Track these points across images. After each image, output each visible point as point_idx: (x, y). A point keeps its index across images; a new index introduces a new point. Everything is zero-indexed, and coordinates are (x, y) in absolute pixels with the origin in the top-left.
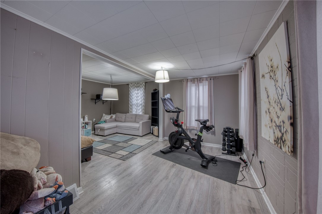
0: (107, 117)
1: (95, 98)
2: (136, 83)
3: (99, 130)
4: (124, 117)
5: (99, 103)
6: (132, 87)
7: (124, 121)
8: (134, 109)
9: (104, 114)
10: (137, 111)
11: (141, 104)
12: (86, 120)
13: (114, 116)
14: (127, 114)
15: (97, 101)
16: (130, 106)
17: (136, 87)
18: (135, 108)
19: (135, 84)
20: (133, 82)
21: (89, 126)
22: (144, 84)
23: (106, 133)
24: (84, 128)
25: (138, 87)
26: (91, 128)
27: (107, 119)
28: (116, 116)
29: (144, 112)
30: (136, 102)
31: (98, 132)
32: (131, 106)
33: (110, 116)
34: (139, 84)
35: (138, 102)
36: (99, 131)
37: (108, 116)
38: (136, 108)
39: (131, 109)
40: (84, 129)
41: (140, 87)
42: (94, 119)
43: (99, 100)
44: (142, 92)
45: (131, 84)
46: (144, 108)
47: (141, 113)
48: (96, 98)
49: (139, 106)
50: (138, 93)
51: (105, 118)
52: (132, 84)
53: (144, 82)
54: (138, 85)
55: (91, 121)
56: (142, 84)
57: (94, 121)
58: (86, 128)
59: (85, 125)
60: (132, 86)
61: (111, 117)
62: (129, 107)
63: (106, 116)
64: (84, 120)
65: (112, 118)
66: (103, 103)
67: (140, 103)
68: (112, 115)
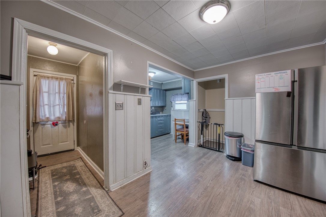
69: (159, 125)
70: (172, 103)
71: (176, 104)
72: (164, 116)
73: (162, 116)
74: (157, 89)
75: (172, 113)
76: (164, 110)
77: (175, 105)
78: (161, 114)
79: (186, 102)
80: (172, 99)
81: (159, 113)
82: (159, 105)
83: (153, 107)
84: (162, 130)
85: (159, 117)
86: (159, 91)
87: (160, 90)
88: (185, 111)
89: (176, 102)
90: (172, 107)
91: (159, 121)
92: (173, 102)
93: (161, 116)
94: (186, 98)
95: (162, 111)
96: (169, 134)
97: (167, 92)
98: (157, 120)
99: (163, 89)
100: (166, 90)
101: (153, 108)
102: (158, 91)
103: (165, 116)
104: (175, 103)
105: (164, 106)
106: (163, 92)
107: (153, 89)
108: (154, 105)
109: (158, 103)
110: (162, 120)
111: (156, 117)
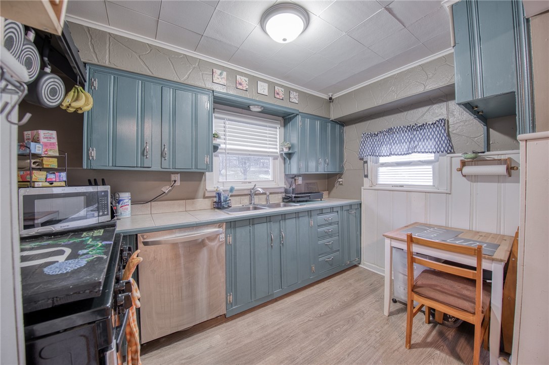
69: (320, 242)
70: (366, 162)
71: (383, 165)
72: (339, 209)
73: (332, 209)
74: (314, 117)
75: (367, 198)
76: (337, 185)
77: (377, 172)
78: (325, 203)
79: (431, 157)
80: (368, 150)
81: (321, 197)
82: (321, 171)
83: (299, 176)
84: (332, 256)
85: (321, 211)
86: (321, 125)
87: (325, 121)
88: (425, 192)
89: (382, 160)
90: (366, 176)
91: (319, 226)
92: (370, 159)
93: (327, 208)
94: (431, 144)
95: (329, 189)
96: (356, 269)
97: (346, 129)
98: (312, 223)
99: (333, 117)
100: (343, 123)
101: (300, 181)
102: (318, 123)
103: (342, 207)
104: (377, 162)
105: (337, 174)
106: (333, 129)
107: (299, 118)
108: (303, 172)
109: (318, 163)
110: (330, 224)
111: (309, 212)
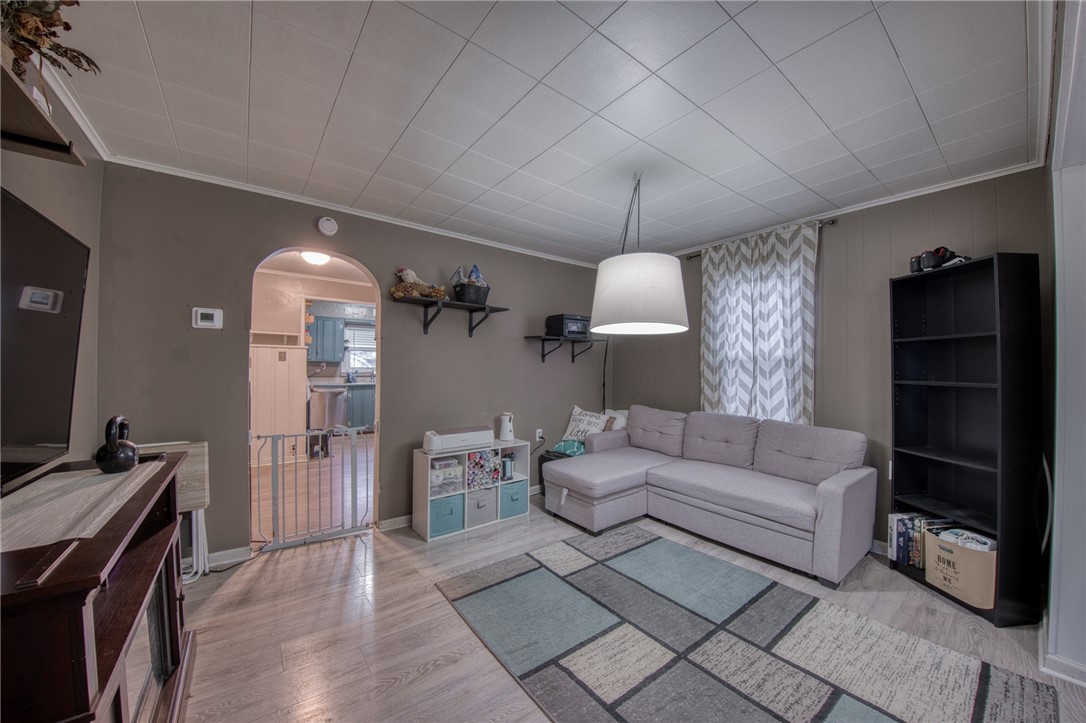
0: (589, 423)
1: (542, 332)
2: (746, 241)
3: (565, 492)
4: (680, 432)
5: (559, 356)
6: (722, 267)
7: (679, 452)
8: (731, 391)
9: (577, 410)
10: (753, 401)
11: (790, 363)
12: (509, 438)
13: (621, 419)
14: (693, 413)
15: (548, 346)
16: (707, 373)
17: (750, 262)
18: (743, 385)
19: (744, 248)
20: (730, 236)
21: (517, 463)
22: (812, 234)
23: (602, 515)
24: (500, 475)
25: (764, 259)
26: (528, 478)
27: (593, 435)
28: (629, 419)
29: (810, 408)
30: (749, 346)
31: (560, 501)
32: (714, 370)
33: (604, 418)
34: (772, 239)
35: (765, 346)
36: (563, 502)
37: (593, 419)
38: (748, 381)
39: (715, 388)
40: (500, 483)
41: (779, 256)
42: (539, 432)
43: (557, 344)
44: (797, 284)
45: (716, 249)
46: (811, 387)
47: (782, 416)
48: (547, 334)
49: (771, 373)
50: (763, 297)
51: (583, 426)
52: (721, 252)
53: (809, 224)
54: (765, 250)
55: (529, 443)
56: (792, 239)
57: (538, 439)
58: (508, 475)
59: (504, 464)
60: (722, 259)
61: (608, 427)
62: (699, 375)
63: (587, 418)
64: (497, 436)
65: (610, 429)
66: (573, 357)
67: (779, 353)
68: (610, 413)
